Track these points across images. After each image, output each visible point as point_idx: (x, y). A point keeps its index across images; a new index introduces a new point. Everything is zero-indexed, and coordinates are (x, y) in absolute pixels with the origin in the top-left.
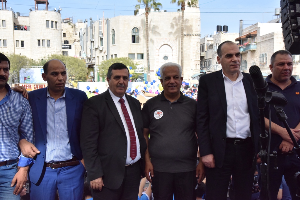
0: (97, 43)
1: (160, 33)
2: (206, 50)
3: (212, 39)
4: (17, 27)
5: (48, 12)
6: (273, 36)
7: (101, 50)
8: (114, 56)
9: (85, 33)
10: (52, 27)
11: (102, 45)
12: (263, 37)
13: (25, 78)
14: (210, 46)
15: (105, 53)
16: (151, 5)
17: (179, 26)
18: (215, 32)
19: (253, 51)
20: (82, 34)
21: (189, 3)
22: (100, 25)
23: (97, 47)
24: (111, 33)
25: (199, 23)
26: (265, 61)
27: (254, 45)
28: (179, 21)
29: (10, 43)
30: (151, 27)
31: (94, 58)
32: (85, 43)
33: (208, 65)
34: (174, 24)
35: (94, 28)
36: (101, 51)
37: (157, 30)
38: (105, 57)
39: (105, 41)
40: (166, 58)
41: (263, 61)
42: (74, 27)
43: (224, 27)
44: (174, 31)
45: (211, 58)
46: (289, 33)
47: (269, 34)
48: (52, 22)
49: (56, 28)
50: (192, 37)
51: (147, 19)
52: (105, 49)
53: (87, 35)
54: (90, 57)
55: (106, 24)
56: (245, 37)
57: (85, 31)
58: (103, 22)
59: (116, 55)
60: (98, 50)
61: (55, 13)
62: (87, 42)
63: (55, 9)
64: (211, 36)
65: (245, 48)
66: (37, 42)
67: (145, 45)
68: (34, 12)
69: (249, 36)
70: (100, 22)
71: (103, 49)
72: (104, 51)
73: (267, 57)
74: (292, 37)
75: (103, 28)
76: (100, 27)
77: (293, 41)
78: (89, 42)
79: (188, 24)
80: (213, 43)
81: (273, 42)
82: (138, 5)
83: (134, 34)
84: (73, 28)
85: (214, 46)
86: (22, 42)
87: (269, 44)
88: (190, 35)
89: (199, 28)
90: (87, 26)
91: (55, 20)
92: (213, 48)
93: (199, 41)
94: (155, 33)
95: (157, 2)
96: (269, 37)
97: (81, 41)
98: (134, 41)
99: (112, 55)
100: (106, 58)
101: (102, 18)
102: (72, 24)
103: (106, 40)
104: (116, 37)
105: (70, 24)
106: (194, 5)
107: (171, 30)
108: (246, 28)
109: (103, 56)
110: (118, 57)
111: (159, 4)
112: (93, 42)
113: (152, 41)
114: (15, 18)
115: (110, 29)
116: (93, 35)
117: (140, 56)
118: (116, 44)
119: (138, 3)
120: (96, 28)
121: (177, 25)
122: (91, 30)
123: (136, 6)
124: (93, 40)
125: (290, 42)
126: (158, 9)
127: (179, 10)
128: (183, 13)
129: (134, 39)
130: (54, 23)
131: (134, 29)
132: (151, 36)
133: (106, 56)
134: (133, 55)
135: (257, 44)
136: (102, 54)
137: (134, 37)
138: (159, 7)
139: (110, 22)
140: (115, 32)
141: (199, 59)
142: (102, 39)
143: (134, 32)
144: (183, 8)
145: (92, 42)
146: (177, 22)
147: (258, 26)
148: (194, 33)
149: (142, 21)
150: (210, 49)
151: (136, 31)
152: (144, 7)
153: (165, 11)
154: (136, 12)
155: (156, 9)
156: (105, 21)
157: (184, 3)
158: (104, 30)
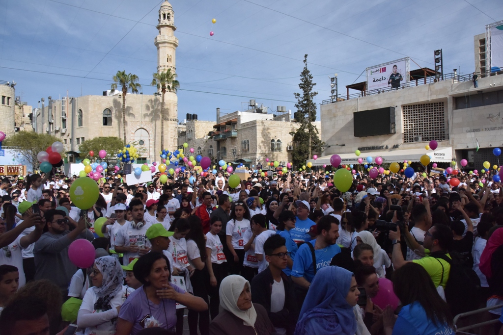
0: (58, 125)
1: (136, 116)
6: (256, 124)
7: (64, 132)
8: (81, 139)
9: (39, 114)
10: (3, 103)
11: (64, 127)
12: (244, 125)
14: (181, 133)
15: (68, 136)
18: (185, 121)
19: (234, 138)
20: (34, 115)
22: (63, 104)
23: (58, 129)
24: (77, 114)
25: (176, 108)
26: (247, 148)
27: (235, 132)
28: (155, 104)
32: (40, 125)
34: (150, 105)
35: (53, 108)
36: (63, 134)
37: (132, 112)
38: (68, 141)
39: (69, 122)
40: (142, 143)
41: (245, 148)
42: (22, 108)
43: (194, 115)
44: (149, 113)
47: (251, 122)
48: (4, 97)
49: (8, 104)
51: (124, 99)
52: (69, 132)
53: (43, 116)
55: (70, 104)
56: (225, 124)
57: (40, 111)
58: (66, 102)
59: (83, 138)
60: (59, 133)
61: (8, 88)
62: (43, 123)
63: (9, 83)
65: (223, 134)
67: (117, 129)
69: (230, 123)
70: (63, 101)
71: (66, 132)
72: (67, 134)
73: (250, 143)
75: (66, 108)
76: (63, 107)
78: (46, 125)
79: (165, 107)
80: (184, 130)
81: (256, 130)
82: (115, 84)
83: (106, 116)
84: (20, 109)
85: (187, 133)
87: (251, 131)
89: (176, 113)
90: (43, 106)
91: (7, 95)
92: (185, 135)
93: (177, 126)
94: (130, 114)
95: (135, 83)
96: (251, 125)
97: (34, 123)
98: (105, 123)
99: (78, 139)
100: (71, 141)
101: (66, 97)
102: (19, 105)
103: (71, 122)
104: (83, 118)
105: (16, 104)
106: (175, 91)
107: (146, 112)
108: (224, 116)
109: (65, 140)
110: (86, 140)
111: (138, 85)
112: (52, 123)
115: (76, 110)
116: (53, 115)
118: (83, 126)
119: (114, 83)
120: (58, 108)
121: (153, 107)
122: (50, 110)
123: (113, 85)
124: (53, 121)
128: (163, 96)
129: (106, 121)
130: (6, 99)
131: (106, 111)
133: (70, 139)
135: (237, 131)
136: (65, 137)
137: (105, 119)
138: (138, 89)
139: (76, 102)
140: (83, 113)
142: (65, 120)
143: (106, 113)
144: (164, 91)
145: (50, 123)
146: (153, 104)
147: (239, 114)
148: (171, 117)
149: (115, 102)
150: (181, 136)
151: (109, 113)
152: (121, 87)
153: (141, 94)
155: (135, 91)
156: (70, 100)
157: (165, 87)
158: (68, 110)
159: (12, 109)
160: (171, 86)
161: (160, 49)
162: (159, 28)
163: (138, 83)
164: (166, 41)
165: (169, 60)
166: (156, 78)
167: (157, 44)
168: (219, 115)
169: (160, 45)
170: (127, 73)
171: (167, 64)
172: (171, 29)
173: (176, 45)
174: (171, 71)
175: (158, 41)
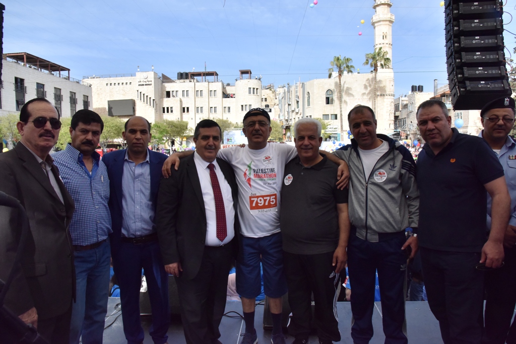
0: (294, 106)
1: (353, 94)
2: (400, 109)
3: (406, 98)
4: (226, 95)
5: (250, 80)
7: (297, 111)
9: (283, 97)
10: (254, 93)
11: (298, 107)
13: (228, 140)
14: (404, 105)
16: (344, 68)
17: (372, 87)
18: (410, 92)
20: (281, 98)
21: (382, 65)
22: (296, 89)
23: (293, 110)
24: (306, 96)
25: (392, 83)
27: (449, 103)
28: (372, 82)
29: (219, 109)
30: (345, 89)
31: (291, 119)
32: (283, 106)
33: (402, 125)
34: (368, 85)
35: (291, 92)
36: (297, 113)
37: (350, 92)
39: (301, 103)
43: (419, 87)
44: (367, 92)
45: (405, 118)
46: (455, 86)
48: (254, 88)
49: (257, 94)
50: (386, 97)
51: (340, 81)
52: (301, 111)
53: (285, 99)
54: (287, 119)
55: (301, 88)
56: (439, 96)
57: (283, 95)
58: (299, 86)
59: (311, 116)
60: (294, 112)
61: (256, 81)
62: (285, 105)
63: (257, 78)
64: (405, 96)
66: (241, 107)
67: (339, 106)
68: (238, 81)
69: (443, 95)
70: (296, 86)
71: (299, 111)
72: (300, 113)
73: (462, 115)
74: (458, 89)
75: (299, 92)
76: (296, 91)
77: (459, 95)
78: (287, 105)
79: (382, 85)
80: (407, 102)
82: (332, 69)
83: (328, 96)
84: (273, 93)
85: (409, 105)
86: (229, 108)
88: (384, 95)
89: (393, 88)
90: (285, 90)
91: (256, 87)
92: (407, 107)
93: (393, 101)
94: (349, 94)
95: (349, 65)
97: (280, 105)
98: (328, 102)
99: (307, 116)
101: (298, 83)
102: (272, 90)
104: (310, 99)
105: (271, 90)
106: (387, 67)
107: (364, 91)
108: (441, 88)
110: (312, 117)
111: (352, 66)
113: (346, 102)
114: (224, 88)
115: (306, 92)
116: (290, 98)
117: (333, 117)
118: (310, 106)
119: (331, 67)
120: (293, 92)
121: (370, 86)
122: (289, 94)
123: (330, 69)
124: (290, 103)
125: (456, 96)
126: (351, 72)
127: (372, 71)
128: (376, 74)
129: (328, 101)
130: (255, 90)
131: (328, 92)
132: (345, 98)
134: (327, 116)
136: (298, 116)
137: (328, 99)
138: (352, 69)
139: (306, 86)
140: (310, 95)
141: (393, 118)
142: (298, 101)
143: (328, 94)
144: (376, 70)
145: (289, 105)
146: (371, 83)
148: (387, 93)
149: (336, 83)
150: (404, 108)
151: (330, 93)
152: (338, 70)
153: (358, 73)
154: (330, 76)
155: (349, 71)
156: (301, 85)
157: (377, 65)
158: (300, 94)
159: (260, 97)
160: (383, 63)
161: (376, 28)
162: (375, 7)
163: (352, 64)
164: (381, 19)
165: (384, 37)
166: (368, 58)
167: (373, 24)
168: (437, 87)
169: (376, 25)
170: (342, 58)
171: (383, 41)
172: (386, 6)
173: (391, 22)
174: (382, 50)
175: (374, 21)
